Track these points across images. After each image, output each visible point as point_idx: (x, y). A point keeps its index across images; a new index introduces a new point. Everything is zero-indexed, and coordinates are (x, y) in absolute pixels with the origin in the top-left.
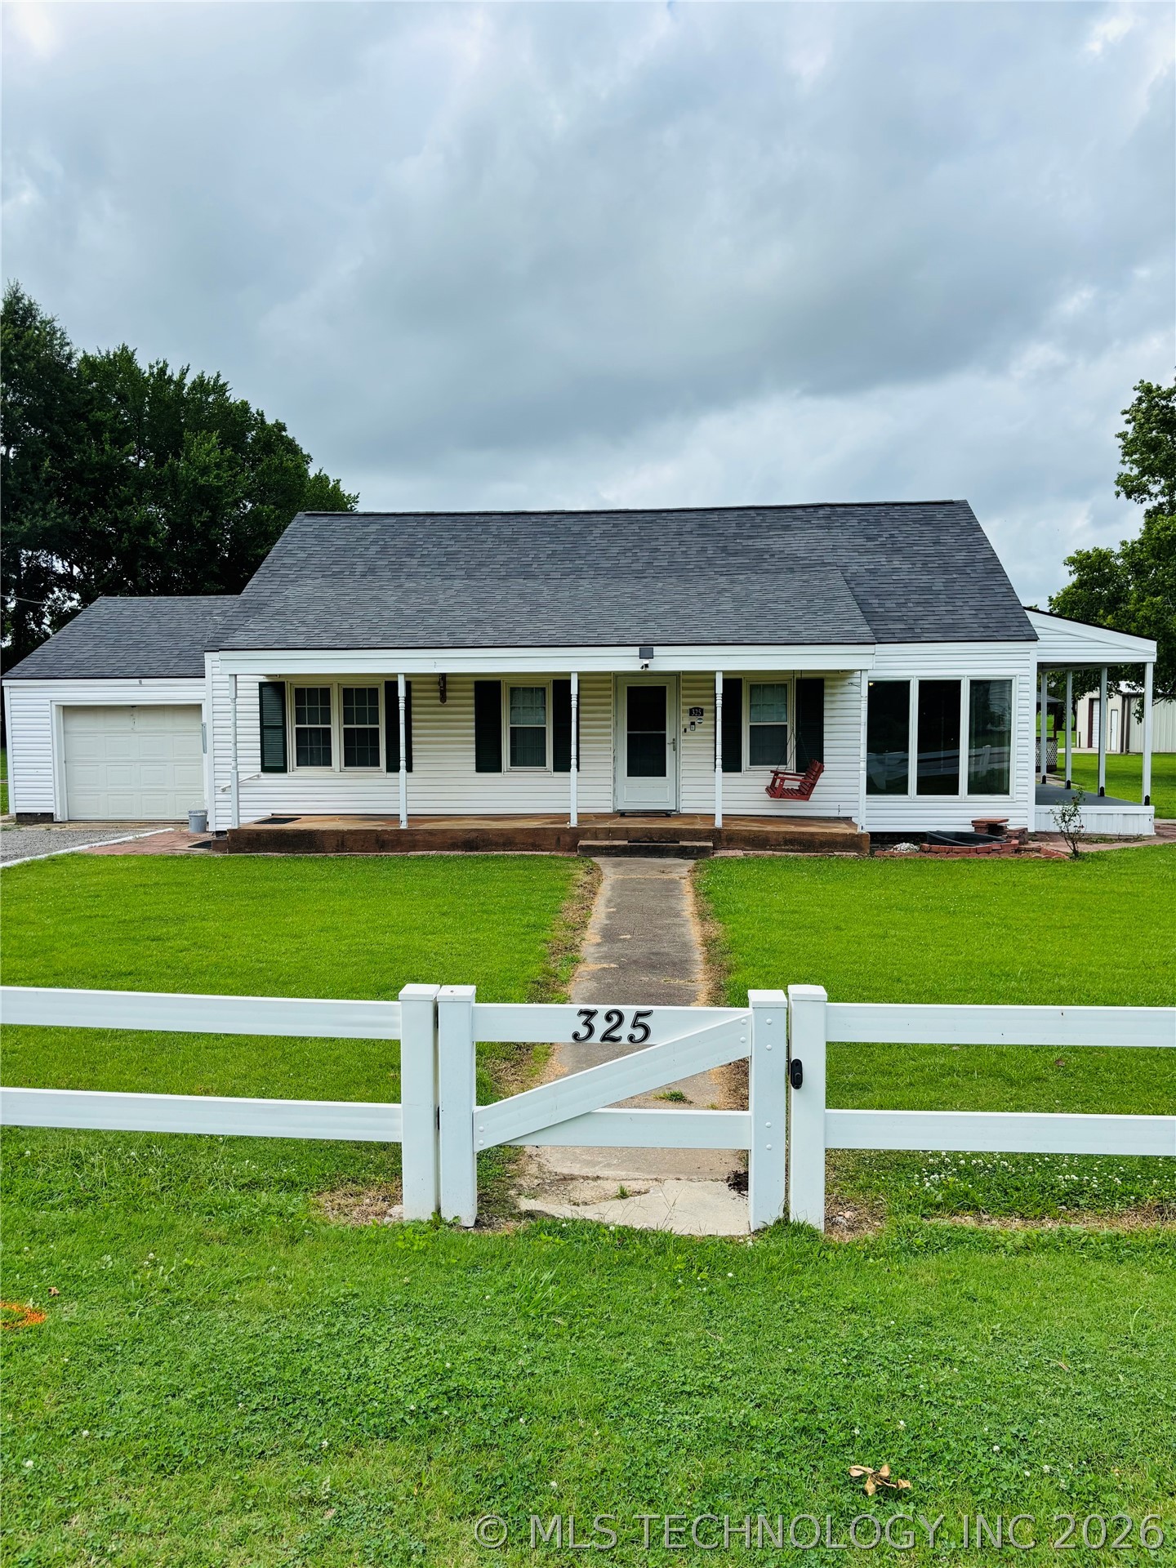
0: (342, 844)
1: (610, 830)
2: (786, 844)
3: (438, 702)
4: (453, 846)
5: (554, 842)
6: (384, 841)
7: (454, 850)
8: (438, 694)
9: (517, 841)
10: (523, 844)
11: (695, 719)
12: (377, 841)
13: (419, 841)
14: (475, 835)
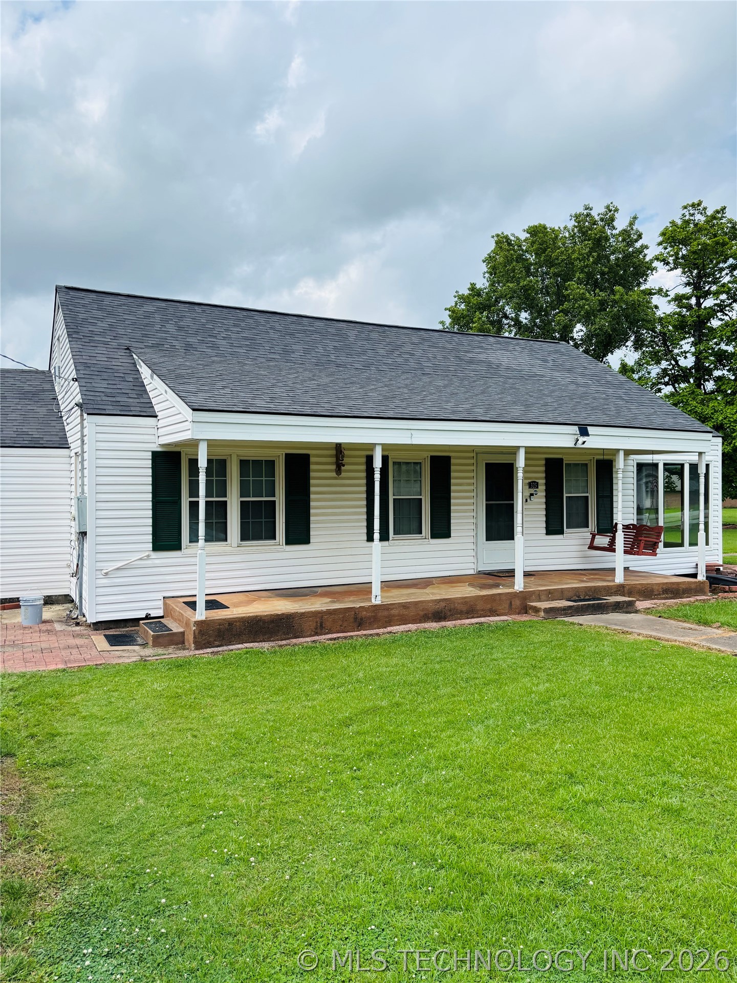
0: (321, 625)
1: (549, 592)
2: (663, 594)
3: (334, 474)
4: (425, 618)
5: (507, 606)
6: (361, 619)
7: (425, 622)
8: (334, 467)
9: (478, 608)
10: (483, 610)
11: (532, 491)
12: (356, 619)
13: (394, 616)
14: (443, 604)
